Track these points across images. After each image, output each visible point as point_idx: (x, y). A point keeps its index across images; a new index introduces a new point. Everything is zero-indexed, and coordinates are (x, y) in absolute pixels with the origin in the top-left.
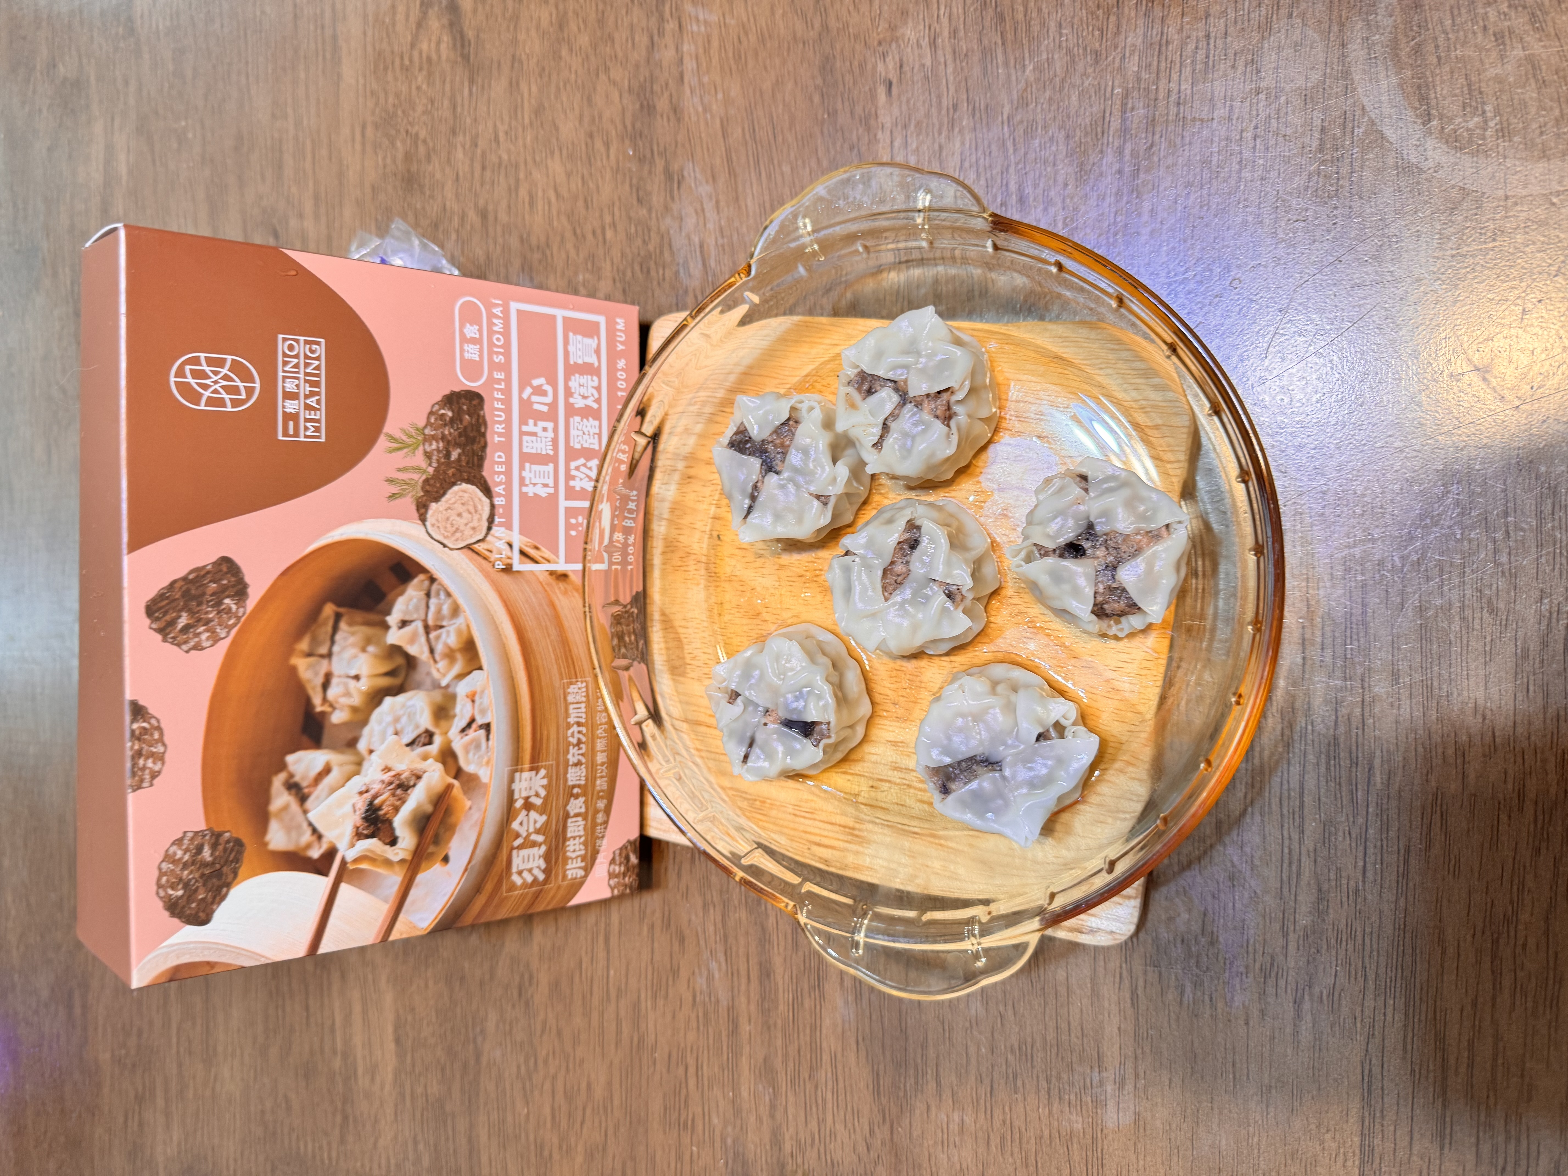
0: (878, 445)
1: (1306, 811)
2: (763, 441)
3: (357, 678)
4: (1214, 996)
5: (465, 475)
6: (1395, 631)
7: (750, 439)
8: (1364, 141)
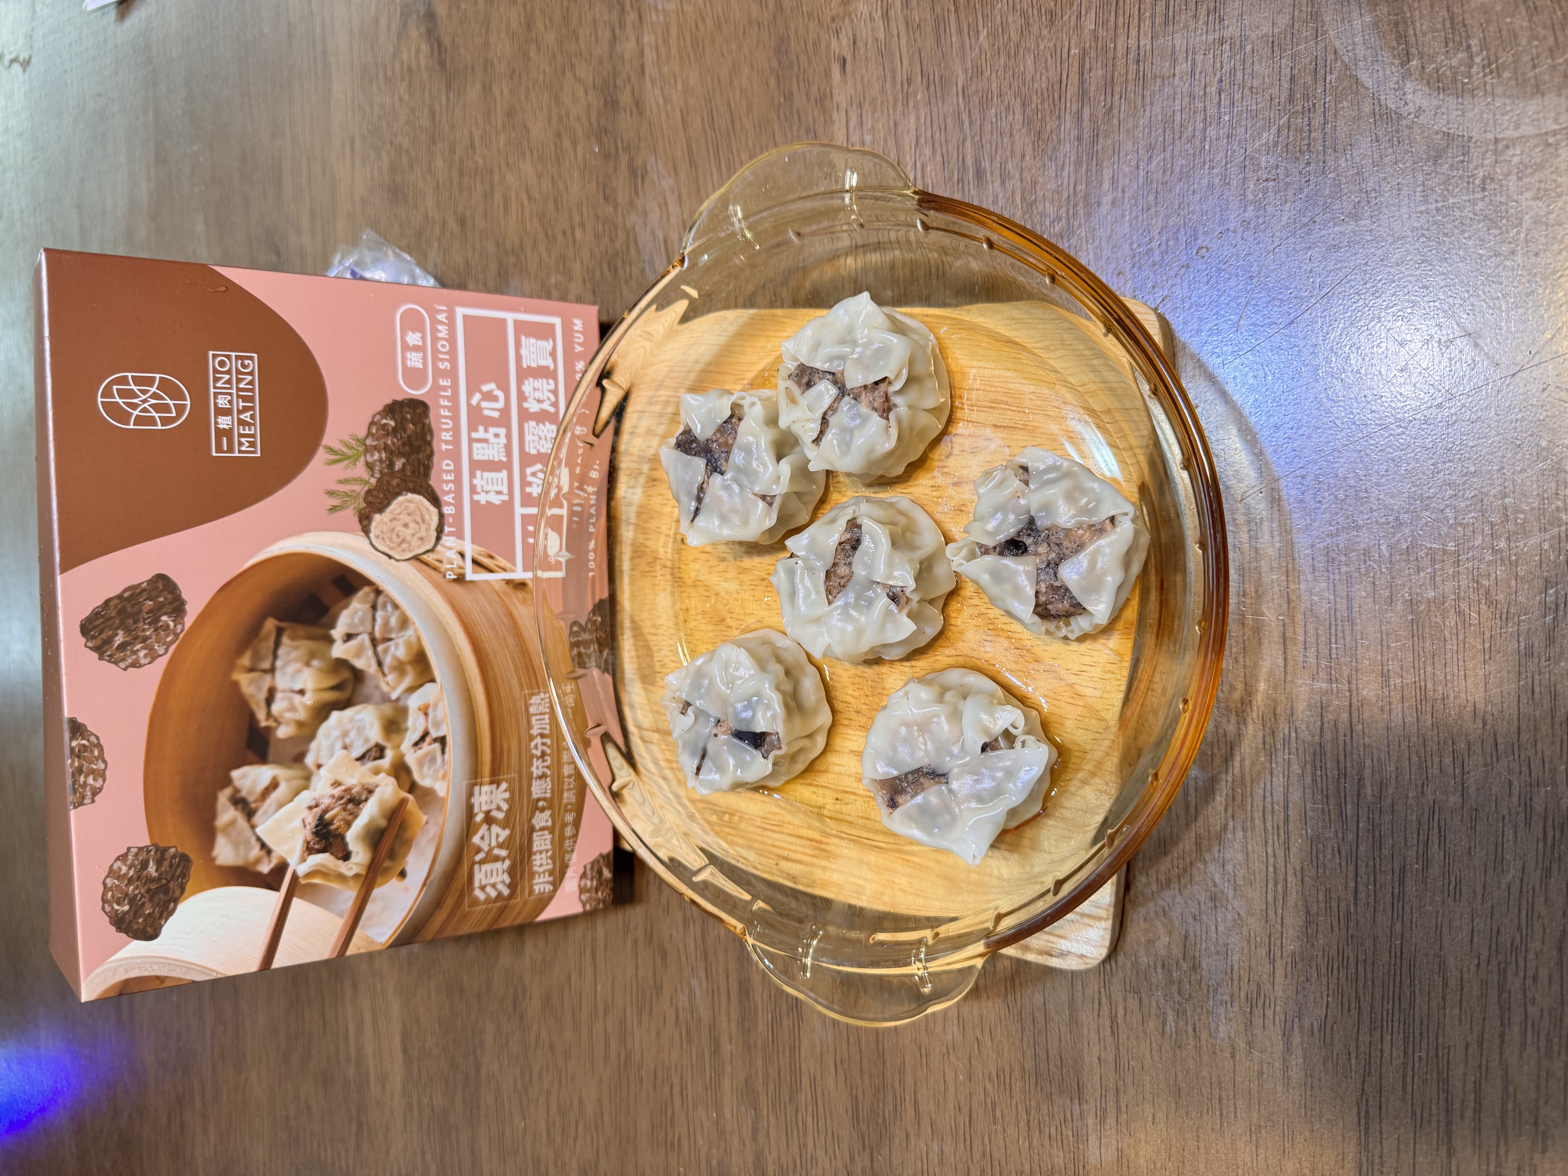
0: (817, 441)
1: (1291, 826)
2: (707, 440)
3: (302, 692)
4: (1197, 1026)
5: (411, 485)
6: (1383, 628)
7: (695, 440)
8: (1337, 87)
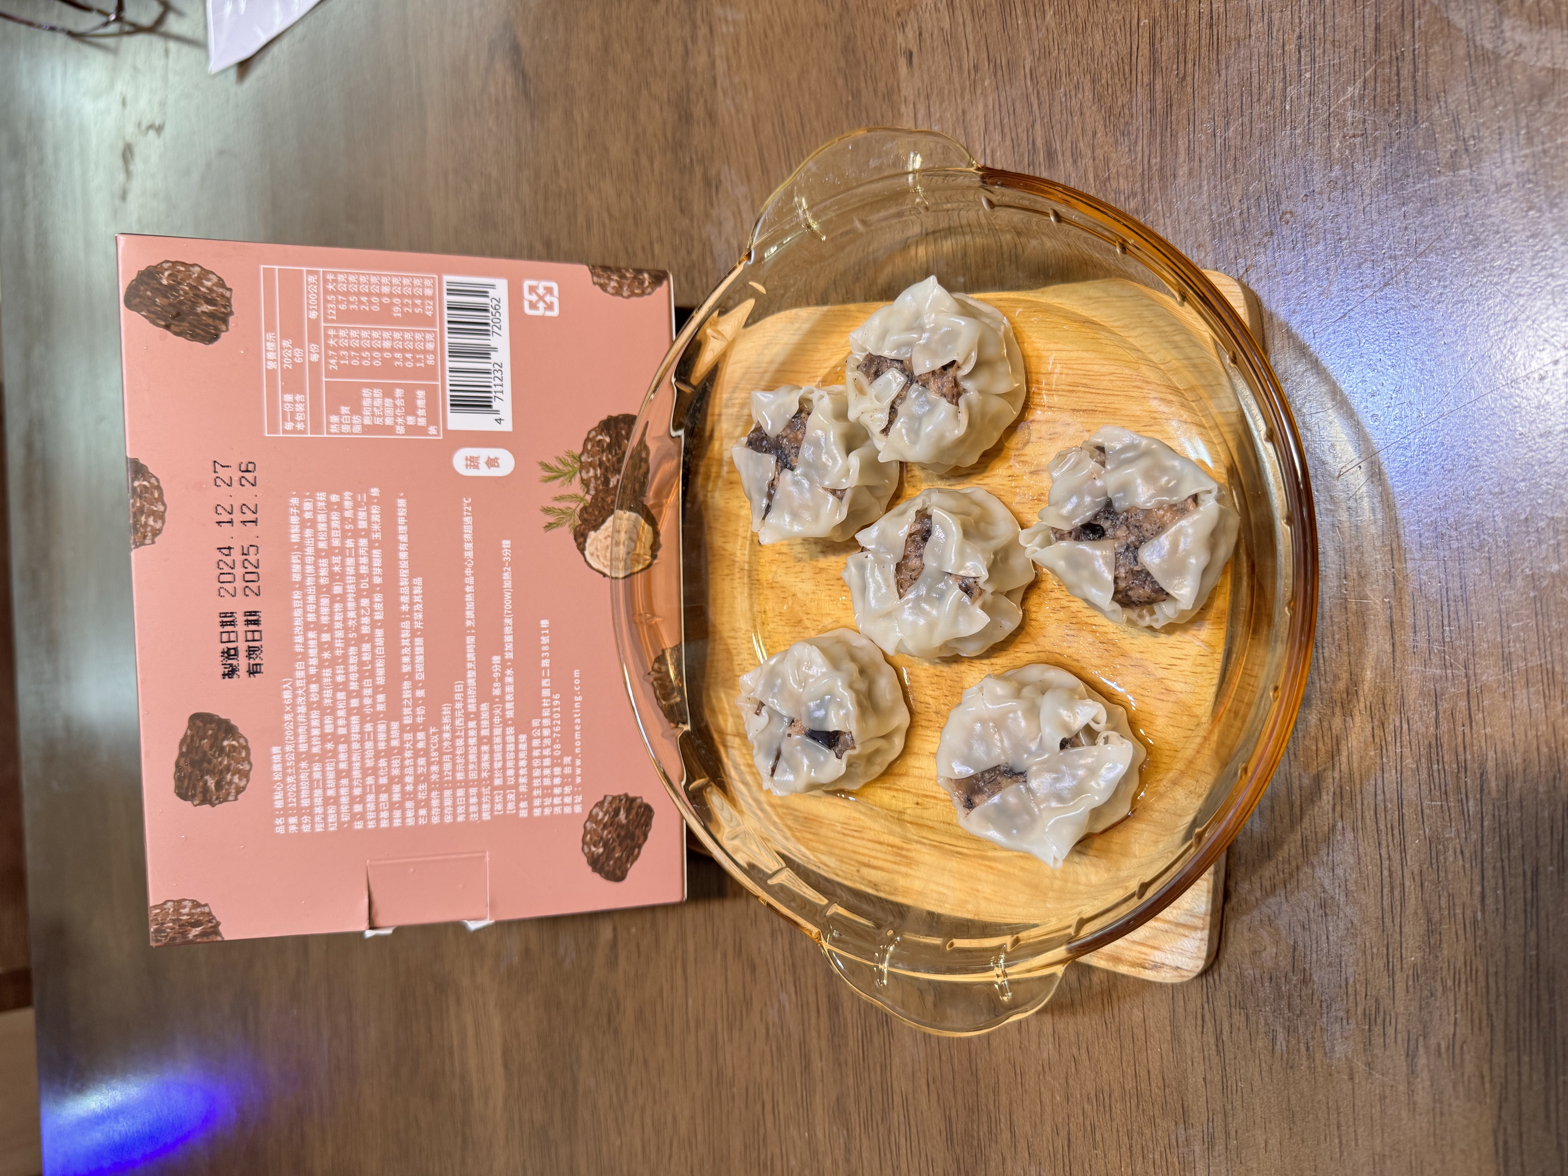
0: (885, 431)
1: (1407, 826)
2: (778, 436)
4: (1311, 1044)
6: (1503, 607)
7: (765, 437)
8: (1427, 32)
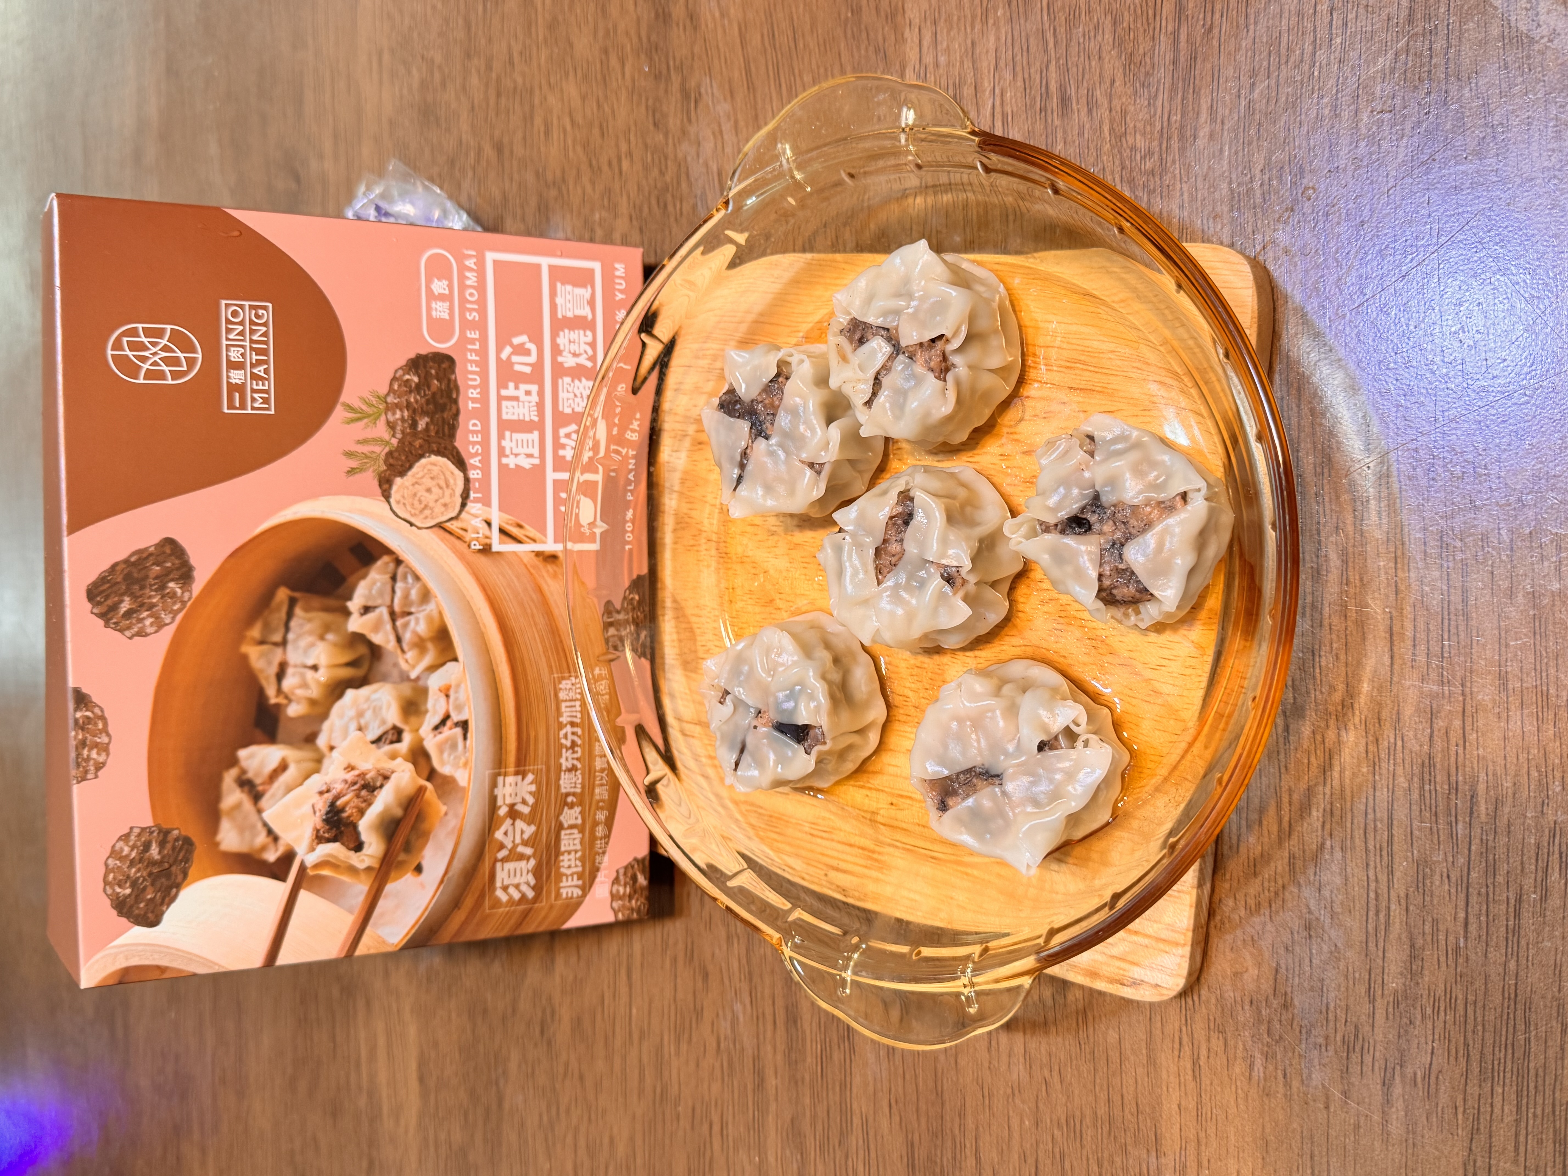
0: (869, 403)
1: (1396, 847)
2: (752, 401)
3: (315, 668)
4: (1288, 1072)
5: (434, 447)
6: (1502, 624)
7: (739, 401)
8: (1462, 6)
